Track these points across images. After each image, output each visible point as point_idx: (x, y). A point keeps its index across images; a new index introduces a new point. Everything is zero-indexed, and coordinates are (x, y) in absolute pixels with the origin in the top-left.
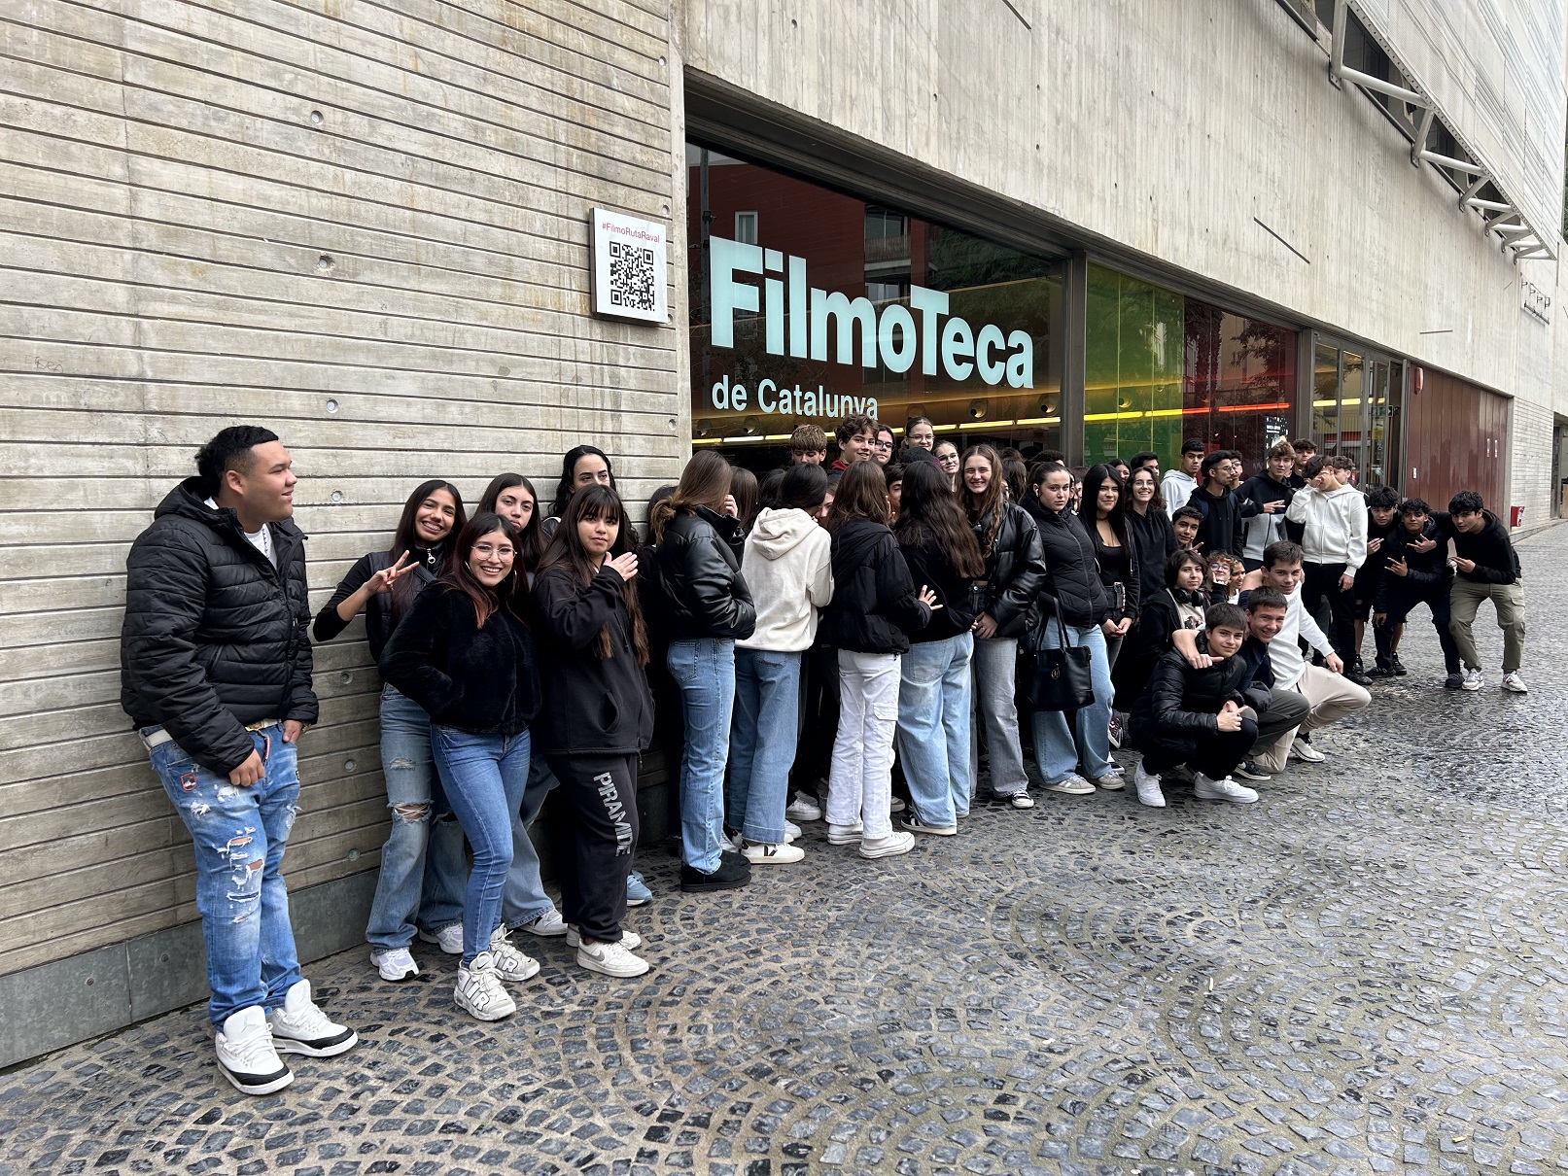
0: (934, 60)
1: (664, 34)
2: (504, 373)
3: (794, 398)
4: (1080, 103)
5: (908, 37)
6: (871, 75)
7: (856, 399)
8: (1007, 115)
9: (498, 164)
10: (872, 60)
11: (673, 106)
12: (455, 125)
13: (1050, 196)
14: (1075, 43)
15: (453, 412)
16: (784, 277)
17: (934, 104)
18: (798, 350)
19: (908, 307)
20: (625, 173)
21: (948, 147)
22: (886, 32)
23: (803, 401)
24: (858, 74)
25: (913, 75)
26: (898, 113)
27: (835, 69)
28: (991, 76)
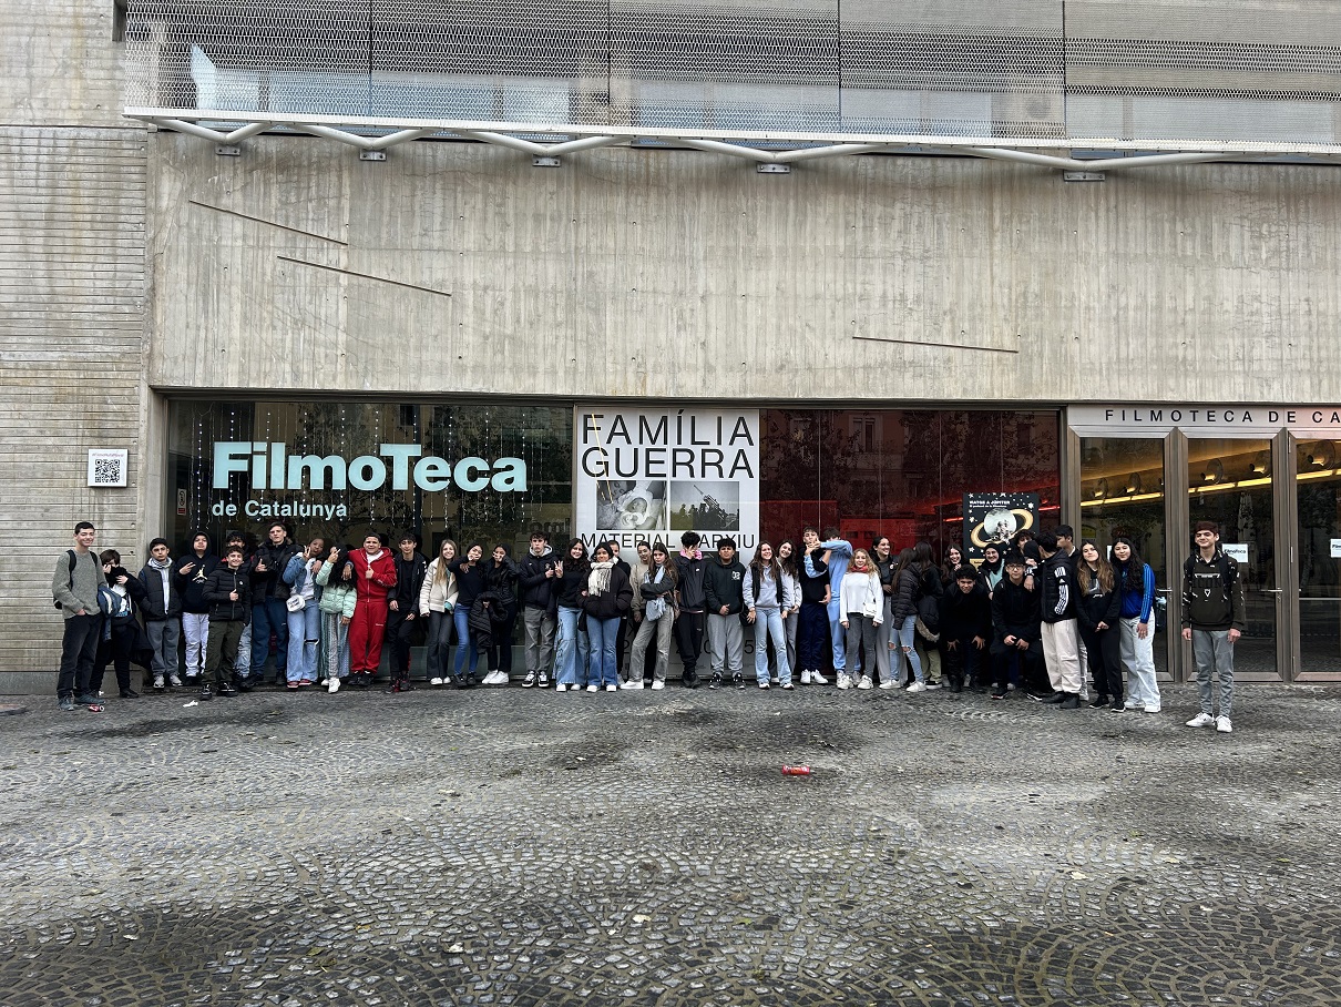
0: (342, 337)
1: (137, 377)
2: (47, 510)
3: (273, 509)
4: (518, 321)
5: (317, 333)
6: (283, 358)
7: (326, 507)
8: (420, 348)
9: (50, 441)
10: (283, 352)
11: (142, 403)
12: (33, 432)
13: (474, 382)
14: (509, 288)
15: (24, 525)
16: (269, 454)
17: (341, 360)
18: (277, 484)
19: (378, 456)
20: (112, 433)
21: (355, 378)
22: (296, 336)
23: (280, 510)
24: (271, 360)
25: (321, 351)
26: (305, 370)
27: (252, 363)
28: (402, 331)
